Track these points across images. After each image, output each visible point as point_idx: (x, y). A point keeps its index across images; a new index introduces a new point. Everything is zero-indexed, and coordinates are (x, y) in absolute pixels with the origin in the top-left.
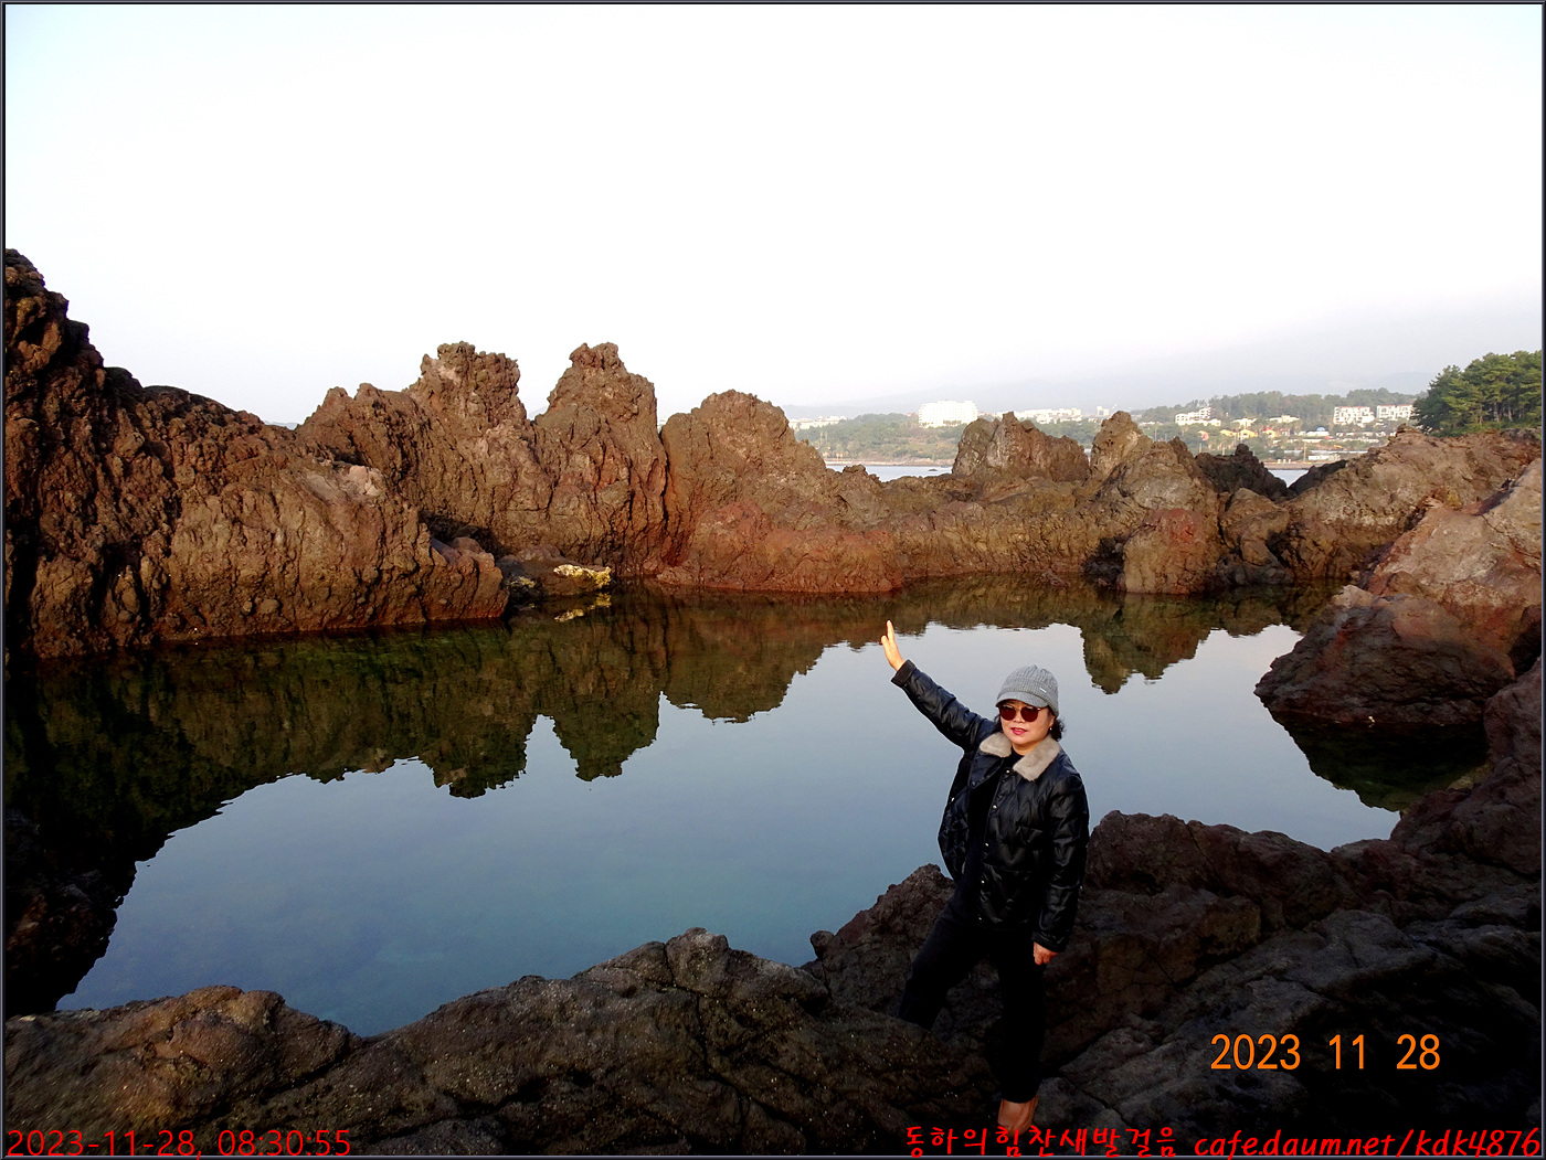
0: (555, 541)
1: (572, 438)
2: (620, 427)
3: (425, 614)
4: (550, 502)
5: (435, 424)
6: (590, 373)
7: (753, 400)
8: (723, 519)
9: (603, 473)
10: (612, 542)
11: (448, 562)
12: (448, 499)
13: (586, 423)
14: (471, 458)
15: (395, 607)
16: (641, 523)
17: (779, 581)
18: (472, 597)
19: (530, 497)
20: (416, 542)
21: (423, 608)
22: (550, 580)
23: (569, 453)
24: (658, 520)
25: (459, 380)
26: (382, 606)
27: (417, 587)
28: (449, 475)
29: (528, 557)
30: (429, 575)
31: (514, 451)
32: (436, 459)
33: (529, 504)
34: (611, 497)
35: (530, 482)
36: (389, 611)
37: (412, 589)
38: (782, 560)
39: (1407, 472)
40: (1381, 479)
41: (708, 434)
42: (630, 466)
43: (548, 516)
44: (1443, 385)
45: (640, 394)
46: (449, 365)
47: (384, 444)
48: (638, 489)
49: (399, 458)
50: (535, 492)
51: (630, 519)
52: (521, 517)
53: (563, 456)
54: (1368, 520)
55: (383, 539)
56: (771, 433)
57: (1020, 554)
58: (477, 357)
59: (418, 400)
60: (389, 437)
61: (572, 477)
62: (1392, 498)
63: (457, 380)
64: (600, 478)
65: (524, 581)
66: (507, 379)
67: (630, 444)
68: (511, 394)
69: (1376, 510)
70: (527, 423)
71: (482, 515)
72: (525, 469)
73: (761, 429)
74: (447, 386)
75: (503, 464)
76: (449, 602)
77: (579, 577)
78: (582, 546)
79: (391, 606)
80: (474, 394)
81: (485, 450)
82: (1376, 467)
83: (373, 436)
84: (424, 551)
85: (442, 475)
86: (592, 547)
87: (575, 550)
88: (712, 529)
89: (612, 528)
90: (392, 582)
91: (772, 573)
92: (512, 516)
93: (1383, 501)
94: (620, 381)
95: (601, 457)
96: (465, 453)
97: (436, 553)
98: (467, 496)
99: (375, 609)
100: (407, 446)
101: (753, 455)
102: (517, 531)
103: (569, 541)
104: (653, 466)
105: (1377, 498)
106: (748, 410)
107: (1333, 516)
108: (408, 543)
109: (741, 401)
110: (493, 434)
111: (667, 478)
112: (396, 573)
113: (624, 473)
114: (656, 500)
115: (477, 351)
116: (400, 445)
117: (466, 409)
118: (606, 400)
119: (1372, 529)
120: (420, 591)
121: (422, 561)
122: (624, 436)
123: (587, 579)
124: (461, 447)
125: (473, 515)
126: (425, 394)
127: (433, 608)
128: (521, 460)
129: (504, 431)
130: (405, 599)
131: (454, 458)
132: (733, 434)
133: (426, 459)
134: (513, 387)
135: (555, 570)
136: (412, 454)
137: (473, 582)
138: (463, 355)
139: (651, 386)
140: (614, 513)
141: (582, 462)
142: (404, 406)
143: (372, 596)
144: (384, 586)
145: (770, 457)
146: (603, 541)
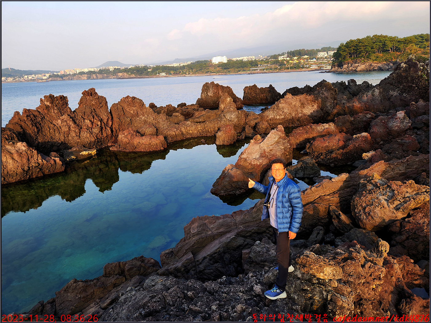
0: (82, 143)
1: (85, 115)
2: (98, 111)
3: (43, 174)
4: (80, 133)
5: (46, 117)
6: (88, 98)
7: (134, 98)
8: (124, 134)
9: (93, 124)
10: (98, 141)
11: (47, 162)
12: (52, 136)
13: (88, 111)
14: (57, 125)
15: (35, 174)
16: (105, 135)
17: (137, 150)
18: (55, 169)
19: (74, 133)
20: (38, 159)
21: (43, 173)
22: (79, 156)
23: (84, 119)
24: (110, 134)
25: (51, 105)
26: (31, 175)
27: (39, 169)
28: (51, 130)
29: (74, 149)
30: (43, 166)
31: (68, 122)
32: (47, 127)
33: (74, 135)
34: (96, 130)
35: (74, 129)
36: (33, 175)
37: (39, 170)
38: (137, 145)
39: (286, 106)
40: (281, 107)
41: (122, 108)
42: (101, 121)
43: (80, 137)
44: (339, 49)
45: (102, 101)
46: (47, 101)
47: (31, 127)
48: (104, 127)
49: (36, 129)
50: (75, 132)
51: (102, 134)
52: (73, 138)
53: (83, 120)
54: (278, 117)
55: (28, 160)
56: (139, 106)
57: (200, 133)
58: (55, 98)
59: (40, 111)
60: (32, 124)
61: (85, 126)
62: (283, 112)
63: (50, 105)
64: (93, 126)
65: (73, 157)
66: (65, 102)
67: (101, 114)
68: (66, 106)
69: (279, 115)
70: (72, 113)
71: (62, 139)
72: (72, 126)
73: (136, 105)
74: (47, 107)
75: (65, 125)
76: (49, 170)
77: (87, 154)
78: (89, 144)
79: (34, 174)
80: (55, 108)
81: (60, 122)
82: (280, 105)
83: (27, 125)
84: (40, 161)
85: (49, 131)
86: (92, 143)
87: (87, 145)
88: (122, 137)
89: (97, 138)
90: (33, 169)
91: (136, 148)
92: (70, 138)
93: (281, 113)
94: (96, 99)
95: (93, 120)
96: (55, 124)
97: (43, 160)
98: (57, 134)
99: (29, 176)
100: (38, 125)
101: (135, 112)
102: (72, 142)
103: (86, 143)
104: (108, 120)
105: (280, 112)
106: (132, 101)
107: (271, 117)
108: (35, 160)
109: (130, 99)
110: (62, 118)
111: (112, 121)
112: (33, 167)
113: (99, 123)
114: (109, 129)
115: (55, 96)
116: (36, 126)
117: (54, 112)
118: (93, 104)
119: (279, 119)
120: (41, 169)
121: (40, 163)
122: (99, 113)
123: (89, 154)
124: (54, 122)
125: (60, 139)
126: (42, 109)
127: (45, 172)
128: (71, 124)
129: (65, 117)
130: (37, 172)
131: (52, 126)
132: (129, 108)
133: (44, 127)
134: (67, 104)
135: (80, 154)
136: (40, 127)
137: (55, 165)
138: (51, 98)
139: (105, 98)
140: (97, 134)
141: (87, 122)
142: (36, 113)
143: (28, 173)
144: (31, 170)
145: (140, 112)
146: (95, 141)
